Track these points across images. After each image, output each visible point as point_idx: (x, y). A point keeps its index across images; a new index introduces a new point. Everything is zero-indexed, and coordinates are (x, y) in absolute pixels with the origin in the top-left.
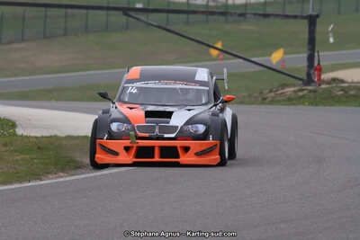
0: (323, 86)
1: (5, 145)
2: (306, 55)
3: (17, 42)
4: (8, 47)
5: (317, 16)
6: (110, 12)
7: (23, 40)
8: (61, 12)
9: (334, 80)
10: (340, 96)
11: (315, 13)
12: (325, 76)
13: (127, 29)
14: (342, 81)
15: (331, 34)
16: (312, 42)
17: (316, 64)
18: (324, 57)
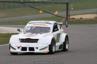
0: (70, 20)
2: (66, 12)
5: (69, 3)
8: (3, 3)
9: (73, 18)
10: (75, 22)
12: (71, 17)
13: (19, 7)
14: (75, 19)
15: (72, 7)
16: (67, 9)
17: (68, 14)
18: (70, 13)
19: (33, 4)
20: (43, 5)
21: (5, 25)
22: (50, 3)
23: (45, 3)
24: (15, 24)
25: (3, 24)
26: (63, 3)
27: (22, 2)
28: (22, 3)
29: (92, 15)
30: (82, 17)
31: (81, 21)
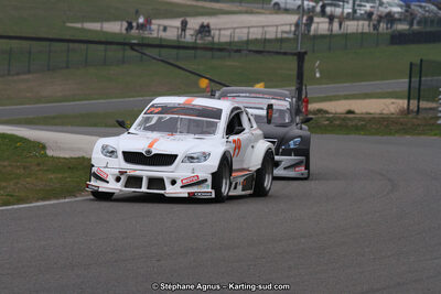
1: (39, 165)
2: (294, 88)
3: (24, 73)
4: (15, 78)
5: (305, 53)
6: (108, 47)
7: (29, 72)
8: (64, 46)
9: (320, 111)
10: (325, 126)
11: (303, 50)
12: (313, 106)
13: (123, 62)
14: (327, 112)
15: (317, 70)
16: (300, 76)
17: (304, 96)
18: (311, 90)
19: (174, 51)
20: (213, 58)
21: (70, 128)
22: (238, 51)
23: (221, 50)
24: (106, 126)
25: (63, 124)
26: (285, 54)
27: (135, 44)
28: (136, 48)
29: (389, 101)
30: (352, 109)
31: (350, 123)
